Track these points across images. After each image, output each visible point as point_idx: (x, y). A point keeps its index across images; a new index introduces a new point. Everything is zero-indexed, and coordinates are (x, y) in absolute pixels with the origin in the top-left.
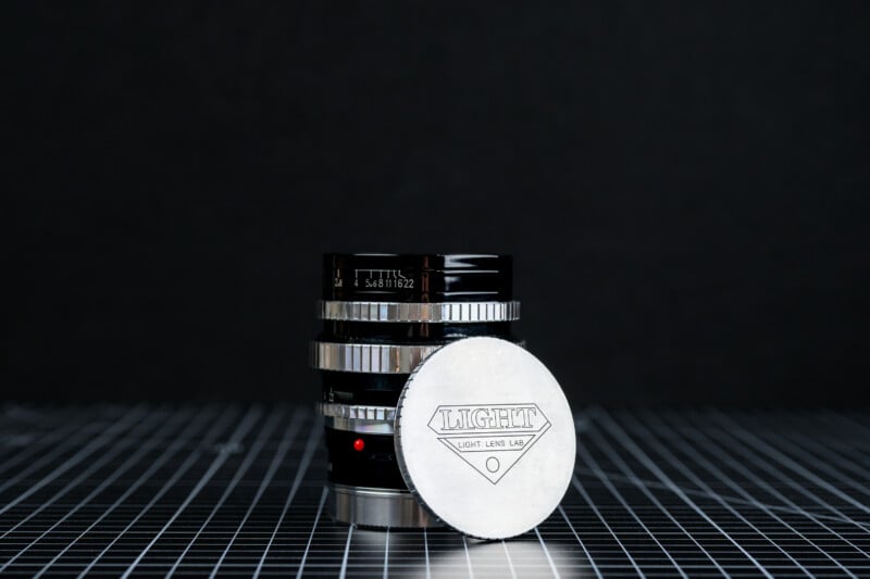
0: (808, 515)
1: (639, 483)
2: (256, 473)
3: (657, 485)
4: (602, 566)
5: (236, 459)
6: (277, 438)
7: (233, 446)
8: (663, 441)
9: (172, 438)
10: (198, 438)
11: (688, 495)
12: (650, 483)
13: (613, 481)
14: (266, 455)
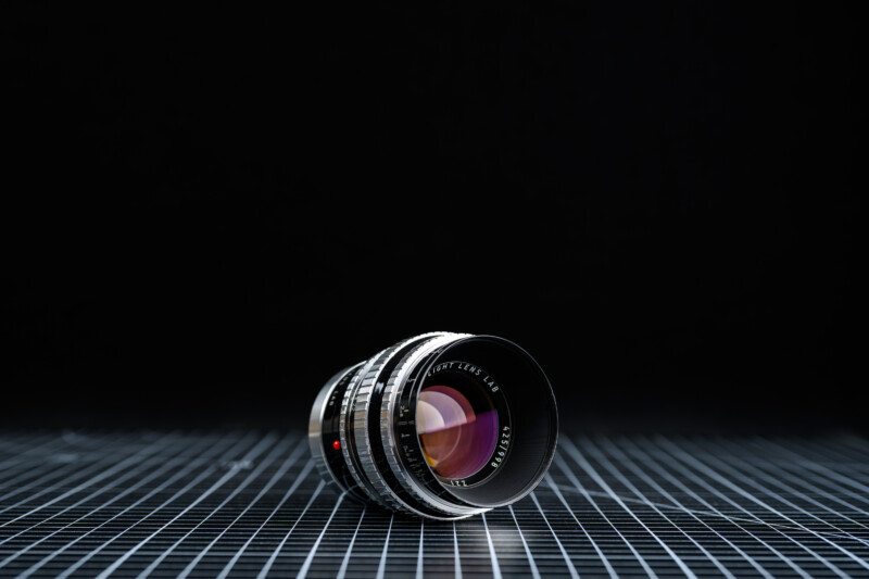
0: (727, 518)
1: (585, 493)
2: (258, 484)
3: (601, 494)
4: (537, 557)
5: (245, 472)
6: (284, 457)
7: (246, 463)
8: (613, 460)
9: (195, 457)
10: (217, 457)
11: (624, 502)
12: (594, 493)
13: (561, 491)
14: (272, 470)
